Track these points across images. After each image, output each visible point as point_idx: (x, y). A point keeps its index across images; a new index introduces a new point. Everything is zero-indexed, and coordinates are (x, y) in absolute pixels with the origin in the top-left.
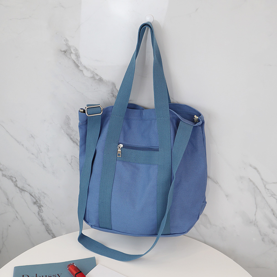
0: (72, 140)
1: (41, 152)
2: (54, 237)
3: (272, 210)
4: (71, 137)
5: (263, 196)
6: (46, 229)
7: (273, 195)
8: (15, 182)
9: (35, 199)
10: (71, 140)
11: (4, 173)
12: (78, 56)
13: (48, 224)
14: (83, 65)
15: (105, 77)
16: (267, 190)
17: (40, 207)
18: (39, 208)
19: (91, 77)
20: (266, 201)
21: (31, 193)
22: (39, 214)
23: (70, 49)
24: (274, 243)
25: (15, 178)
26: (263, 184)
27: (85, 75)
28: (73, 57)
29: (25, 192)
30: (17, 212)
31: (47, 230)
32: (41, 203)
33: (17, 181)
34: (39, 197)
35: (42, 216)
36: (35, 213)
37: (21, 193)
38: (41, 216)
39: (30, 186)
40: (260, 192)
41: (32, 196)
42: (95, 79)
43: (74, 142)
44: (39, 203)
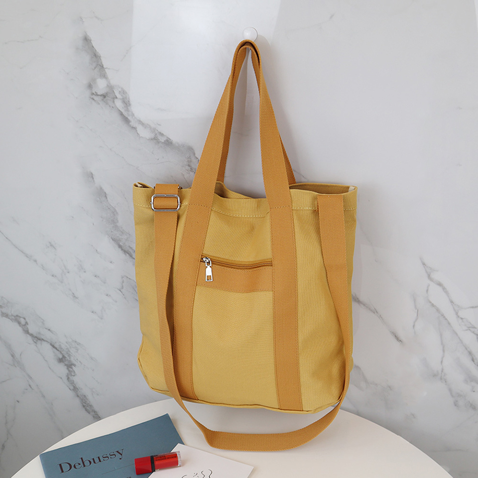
0: (122, 249)
1: (68, 272)
3: (470, 353)
4: (121, 244)
5: (453, 330)
6: (82, 404)
7: (471, 328)
8: (25, 325)
9: (61, 353)
10: (120, 249)
11: (4, 310)
12: (127, 103)
13: (85, 396)
14: (135, 118)
15: (176, 138)
16: (460, 321)
17: (70, 366)
18: (68, 369)
19: (152, 139)
20: (459, 338)
21: (53, 344)
22: (68, 378)
23: (113, 91)
24: (473, 407)
25: (25, 319)
26: (454, 310)
27: (141, 136)
28: (119, 104)
29: (43, 342)
30: (31, 378)
31: (84, 406)
32: (72, 359)
33: (28, 324)
34: (67, 349)
35: (75, 382)
36: (61, 378)
37: (35, 344)
38: (72, 383)
39: (51, 331)
40: (449, 323)
41: (56, 348)
42: (159, 142)
43: (125, 252)
44: (68, 360)
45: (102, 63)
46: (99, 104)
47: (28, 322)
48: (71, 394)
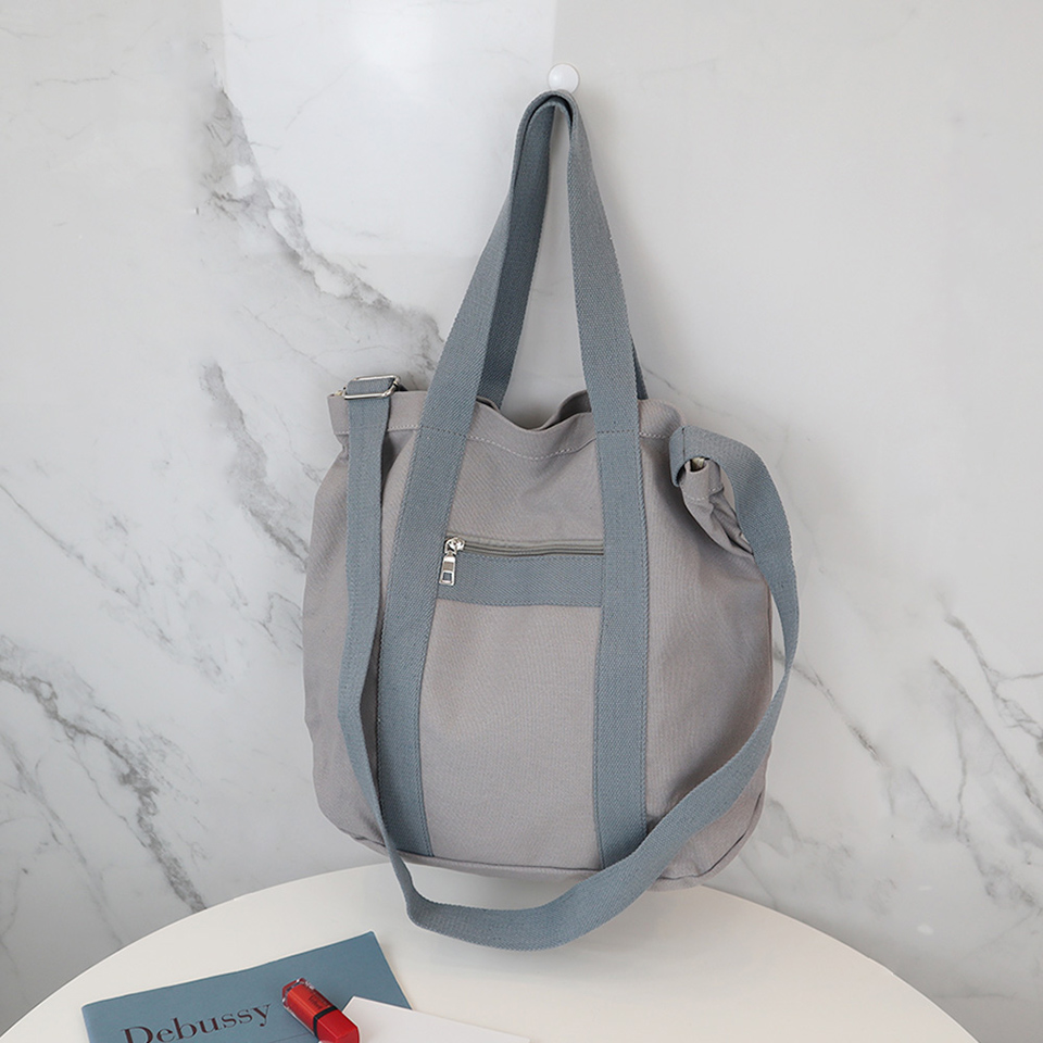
0: (272, 535)
1: (153, 584)
2: (198, 905)
3: (1022, 778)
4: (270, 523)
5: (987, 727)
6: (169, 878)
7: (1023, 722)
8: (51, 698)
9: (128, 763)
10: (269, 535)
11: (6, 666)
12: (295, 219)
13: (175, 860)
14: (312, 251)
15: (398, 297)
16: (1002, 705)
17: (145, 792)
18: (140, 798)
19: (346, 298)
20: (998, 744)
21: (110, 742)
22: (140, 820)
23: (267, 193)
24: (1030, 901)
25: (50, 685)
26: (988, 680)
27: (322, 289)
28: (278, 221)
29: (89, 738)
30: (57, 818)
31: (172, 883)
32: (151, 776)
33: (56, 698)
34: (142, 754)
35: (155, 830)
36: (125, 819)
37: (71, 742)
38: (149, 830)
39: (107, 714)
40: (977, 711)
41: (117, 753)
42: (361, 305)
43: (279, 541)
44: (141, 779)
45: (243, 131)
46: (235, 219)
47: (57, 691)
48: (145, 855)
